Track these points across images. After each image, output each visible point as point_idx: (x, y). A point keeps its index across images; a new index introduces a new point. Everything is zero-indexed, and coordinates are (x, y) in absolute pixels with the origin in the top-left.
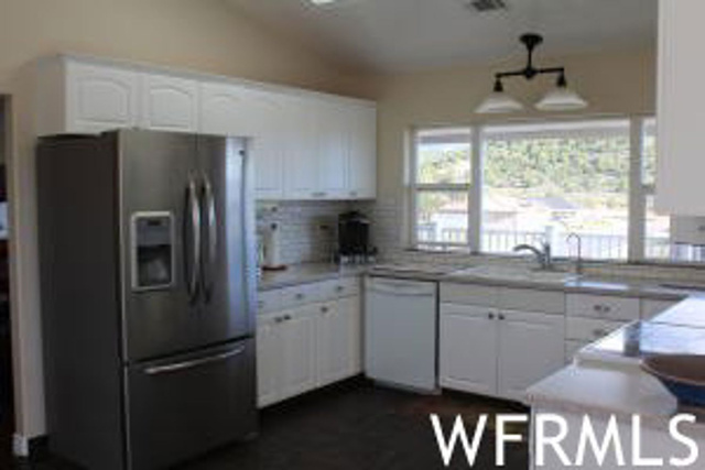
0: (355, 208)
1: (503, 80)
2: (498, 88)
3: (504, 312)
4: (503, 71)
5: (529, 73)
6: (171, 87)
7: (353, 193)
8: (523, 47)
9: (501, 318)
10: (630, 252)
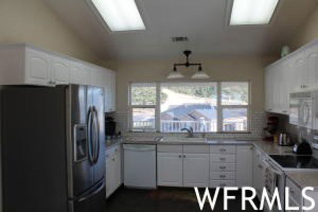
0: (110, 116)
1: (177, 67)
2: (175, 69)
3: (184, 154)
4: (177, 63)
5: (187, 65)
6: (60, 62)
7: (111, 110)
8: (184, 55)
9: (184, 156)
10: (218, 129)
